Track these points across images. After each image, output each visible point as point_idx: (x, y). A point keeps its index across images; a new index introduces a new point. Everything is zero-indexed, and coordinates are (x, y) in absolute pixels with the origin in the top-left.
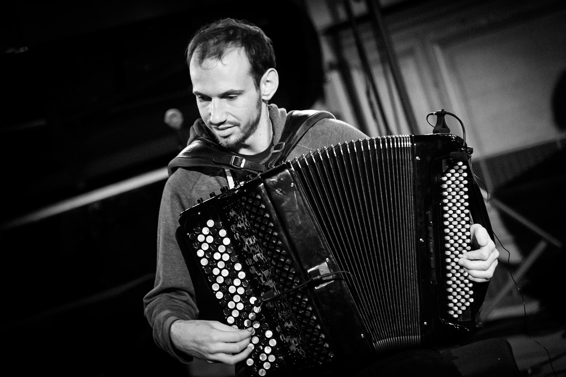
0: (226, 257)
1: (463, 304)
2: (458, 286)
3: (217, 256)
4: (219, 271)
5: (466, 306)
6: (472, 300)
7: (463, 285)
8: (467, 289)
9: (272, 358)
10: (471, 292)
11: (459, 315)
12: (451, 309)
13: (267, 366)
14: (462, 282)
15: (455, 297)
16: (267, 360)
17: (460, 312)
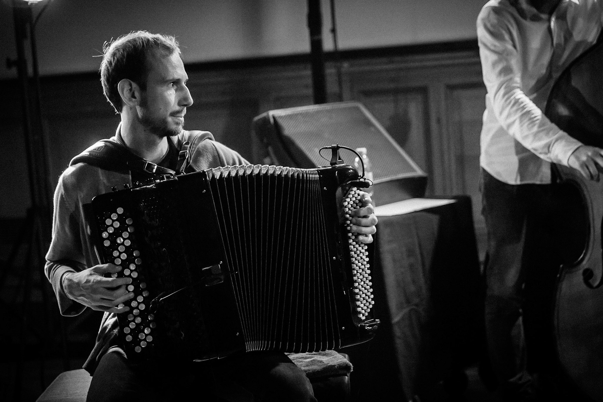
0: (128, 243)
3: (120, 240)
4: (118, 254)
9: (150, 339)
13: (143, 344)
16: (145, 340)
17: (367, 314)
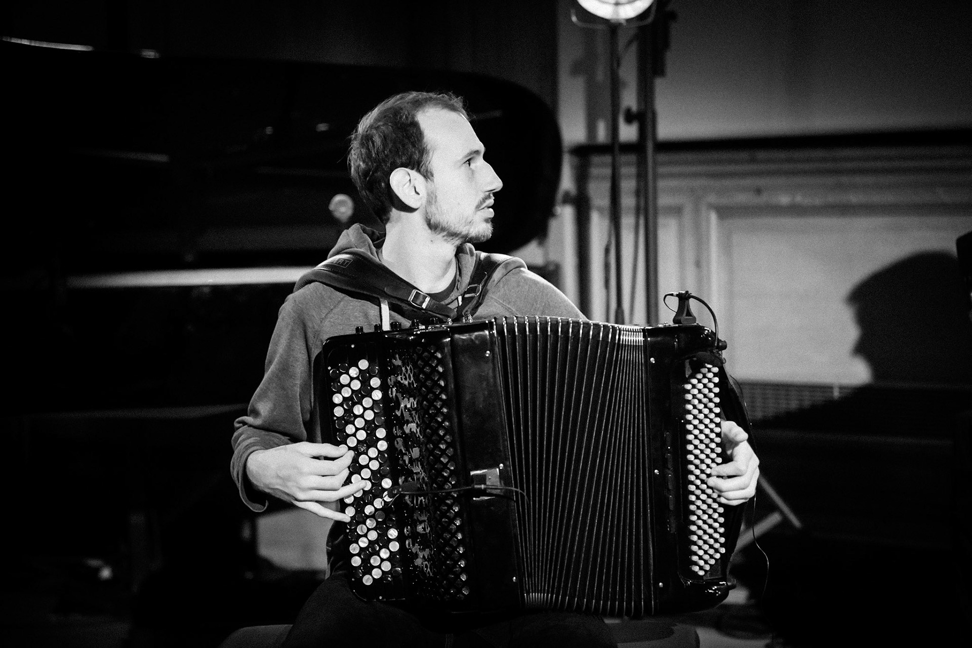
0: (369, 415)
1: (712, 557)
3: (358, 410)
4: (354, 430)
5: (715, 560)
9: (387, 566)
11: (706, 571)
13: (376, 574)
16: (379, 567)
17: (707, 567)
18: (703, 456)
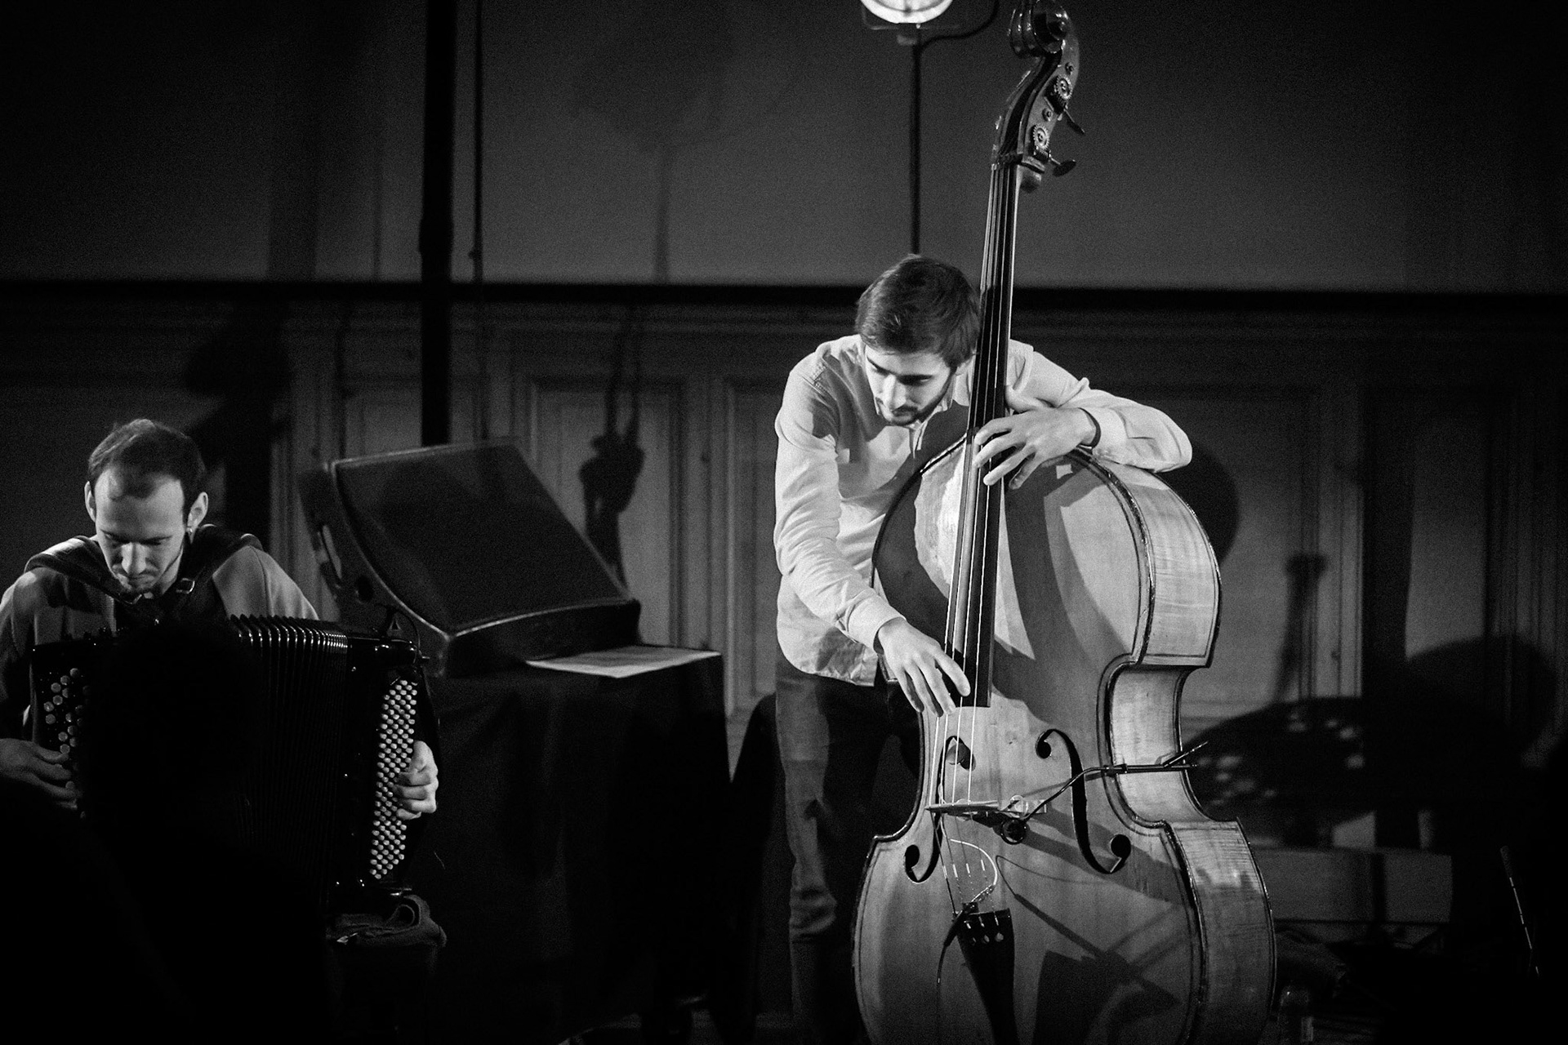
1: (390, 862)
2: (387, 838)
5: (394, 865)
6: (402, 857)
7: (393, 837)
8: (398, 842)
10: (403, 847)
11: (383, 875)
12: (375, 867)
14: (392, 833)
15: (380, 852)
17: (385, 872)
18: (393, 765)
